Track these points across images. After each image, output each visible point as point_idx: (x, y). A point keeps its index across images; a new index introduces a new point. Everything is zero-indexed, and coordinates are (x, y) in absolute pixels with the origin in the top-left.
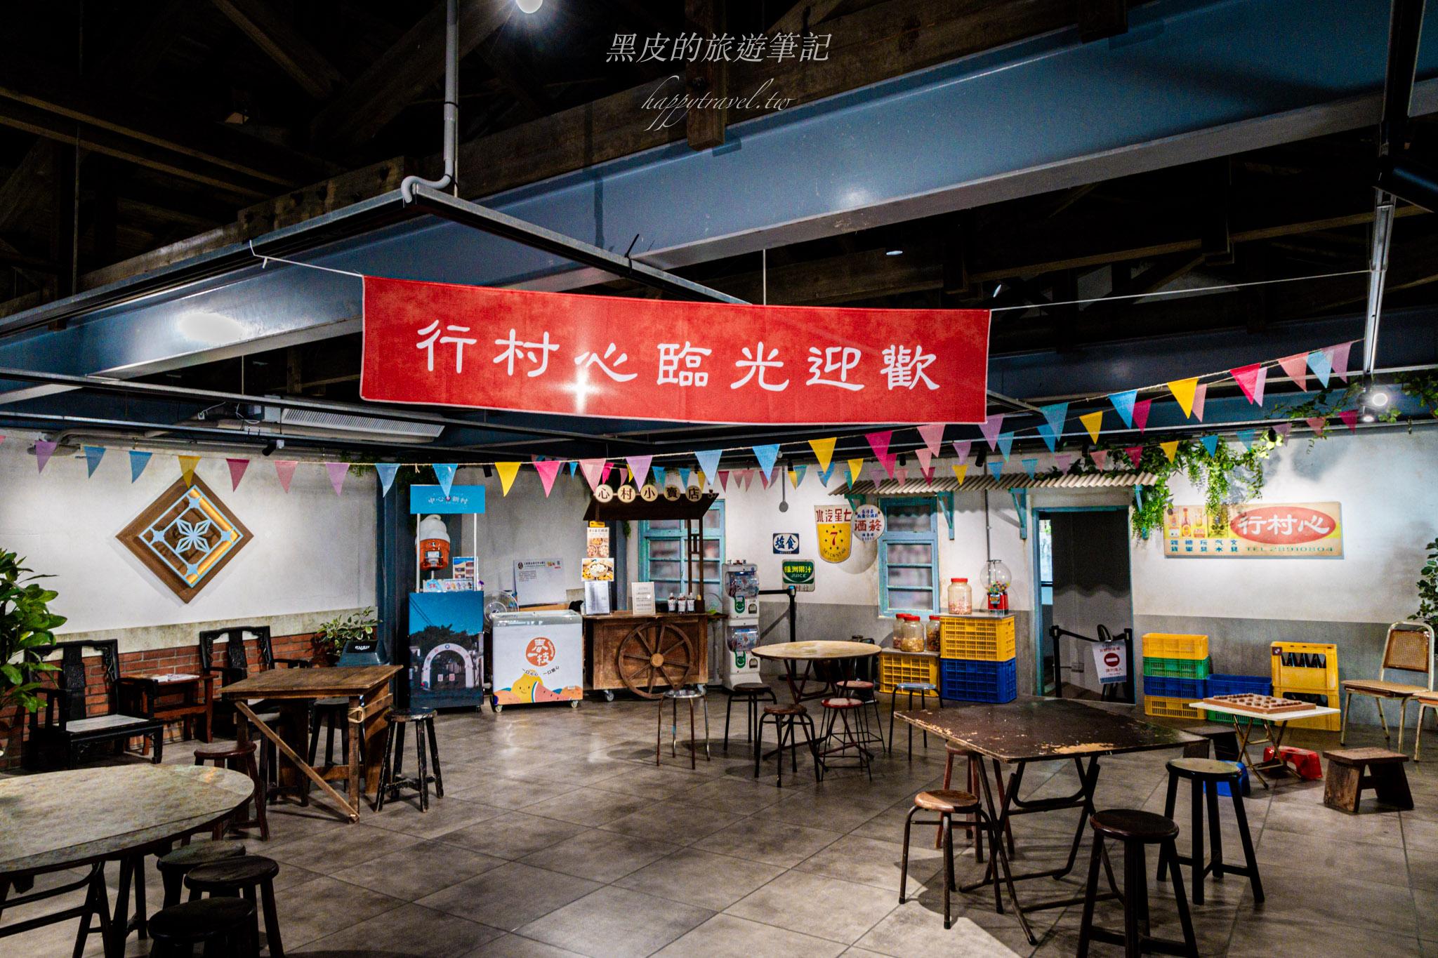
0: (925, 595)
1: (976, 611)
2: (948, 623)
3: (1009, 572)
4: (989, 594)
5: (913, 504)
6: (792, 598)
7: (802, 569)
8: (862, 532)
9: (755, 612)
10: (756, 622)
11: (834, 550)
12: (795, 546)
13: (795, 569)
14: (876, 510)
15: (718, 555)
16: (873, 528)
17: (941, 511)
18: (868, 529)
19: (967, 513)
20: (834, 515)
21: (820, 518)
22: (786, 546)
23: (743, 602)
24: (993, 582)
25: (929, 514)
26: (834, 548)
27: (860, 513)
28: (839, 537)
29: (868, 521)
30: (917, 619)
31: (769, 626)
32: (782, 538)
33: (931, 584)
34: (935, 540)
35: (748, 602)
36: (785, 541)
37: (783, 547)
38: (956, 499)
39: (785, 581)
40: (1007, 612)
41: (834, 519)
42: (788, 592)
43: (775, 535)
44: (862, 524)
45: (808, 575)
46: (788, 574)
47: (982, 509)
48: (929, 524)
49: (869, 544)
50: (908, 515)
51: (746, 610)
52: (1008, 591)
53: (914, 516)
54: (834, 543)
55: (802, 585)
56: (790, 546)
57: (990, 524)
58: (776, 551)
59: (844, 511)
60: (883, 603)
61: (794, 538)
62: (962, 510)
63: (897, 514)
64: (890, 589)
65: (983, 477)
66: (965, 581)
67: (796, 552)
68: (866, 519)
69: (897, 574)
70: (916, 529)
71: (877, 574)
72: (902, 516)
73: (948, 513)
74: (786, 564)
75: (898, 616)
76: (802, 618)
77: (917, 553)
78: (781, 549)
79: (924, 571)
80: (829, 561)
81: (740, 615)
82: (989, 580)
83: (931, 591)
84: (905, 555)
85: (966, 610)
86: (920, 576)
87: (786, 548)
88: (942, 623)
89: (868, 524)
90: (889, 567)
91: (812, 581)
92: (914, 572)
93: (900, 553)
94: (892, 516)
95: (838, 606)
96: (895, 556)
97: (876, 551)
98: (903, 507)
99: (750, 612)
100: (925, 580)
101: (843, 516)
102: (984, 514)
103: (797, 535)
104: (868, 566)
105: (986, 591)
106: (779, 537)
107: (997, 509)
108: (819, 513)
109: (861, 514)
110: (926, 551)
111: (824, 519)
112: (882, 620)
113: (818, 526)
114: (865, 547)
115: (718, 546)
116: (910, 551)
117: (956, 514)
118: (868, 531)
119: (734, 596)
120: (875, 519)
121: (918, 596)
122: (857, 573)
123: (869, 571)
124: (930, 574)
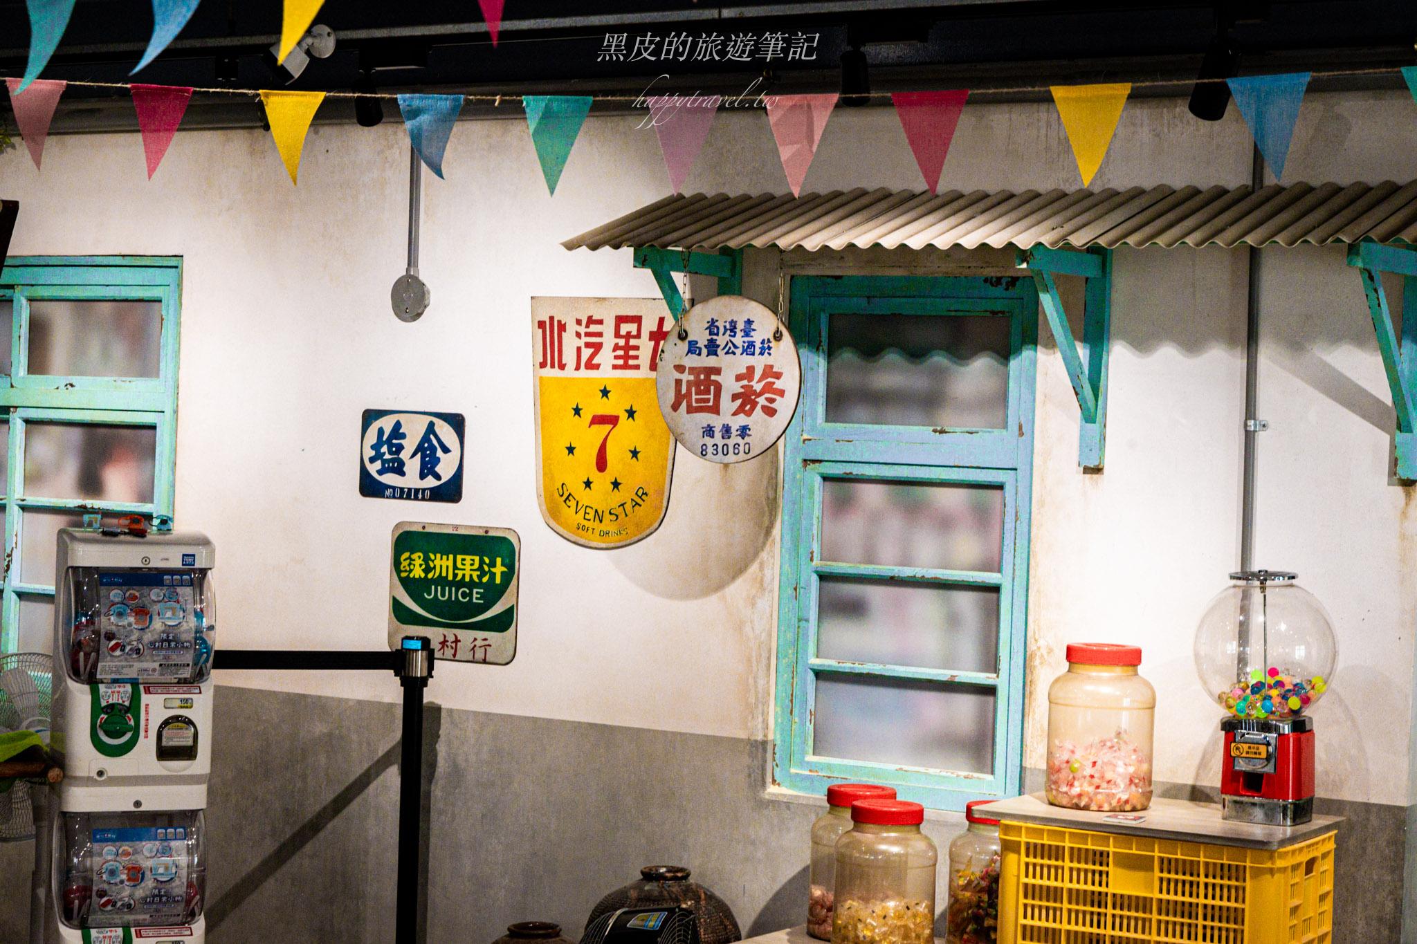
0: (966, 705)
1: (1173, 792)
2: (1032, 850)
3: (1326, 630)
4: (1230, 727)
5: (941, 307)
6: (414, 688)
7: (468, 566)
8: (705, 419)
9: (188, 753)
10: (193, 798)
11: (600, 496)
12: (446, 469)
13: (442, 564)
14: (766, 323)
15: (146, 495)
16: (746, 400)
17: (1051, 343)
18: (727, 405)
19: (1168, 354)
20: (609, 340)
21: (551, 356)
22: (413, 466)
23: (134, 706)
24: (1255, 674)
25: (1005, 353)
26: (602, 482)
27: (700, 335)
28: (623, 437)
29: (730, 368)
30: (913, 818)
31: (328, 796)
32: (397, 432)
33: (991, 663)
34: (1022, 468)
35: (155, 708)
36: (410, 444)
37: (399, 470)
38: (1122, 286)
39: (400, 612)
40: (1302, 811)
41: (606, 357)
42: (395, 660)
43: (370, 417)
44: (706, 381)
45: (494, 592)
46: (409, 584)
47: (1232, 342)
48: (1002, 398)
49: (745, 475)
50: (916, 354)
51: (147, 745)
52: (1316, 715)
53: (939, 359)
54: (601, 464)
55: (466, 636)
56: (428, 468)
57: (1263, 412)
58: (370, 487)
59: (649, 325)
60: (788, 731)
61: (446, 432)
62: (1142, 343)
63: (871, 351)
64: (820, 675)
65: (1245, 193)
66: (1130, 658)
67: (450, 492)
68: (721, 360)
69: (854, 609)
70: (946, 418)
71: (768, 604)
72: (892, 357)
73: (1083, 352)
74: (406, 542)
75: (836, 798)
76: (457, 772)
77: (945, 524)
78: (389, 479)
79: (966, 601)
80: (578, 536)
81: (116, 766)
82: (1242, 660)
83: (990, 691)
84: (894, 524)
85: (1122, 793)
86: (953, 621)
87: (411, 478)
88: (1008, 847)
89: (730, 385)
90: (824, 577)
91: (504, 622)
92: (925, 604)
93: (875, 518)
94: (847, 356)
95: (606, 732)
96: (852, 528)
97: (772, 505)
98: (895, 319)
99: (165, 753)
100: (968, 646)
101: (645, 347)
102: (1240, 363)
103: (457, 422)
104: (738, 570)
105: (1223, 713)
106: (387, 424)
107: (1296, 343)
108: (550, 330)
109: (702, 338)
110: (982, 518)
111: (569, 357)
112: (775, 803)
113: (541, 385)
114: (727, 483)
115: (149, 452)
116: (913, 511)
117: (1119, 355)
118: (728, 414)
119: (92, 681)
120: (759, 362)
121: (933, 707)
122: (687, 596)
123: (739, 589)
124: (992, 615)
